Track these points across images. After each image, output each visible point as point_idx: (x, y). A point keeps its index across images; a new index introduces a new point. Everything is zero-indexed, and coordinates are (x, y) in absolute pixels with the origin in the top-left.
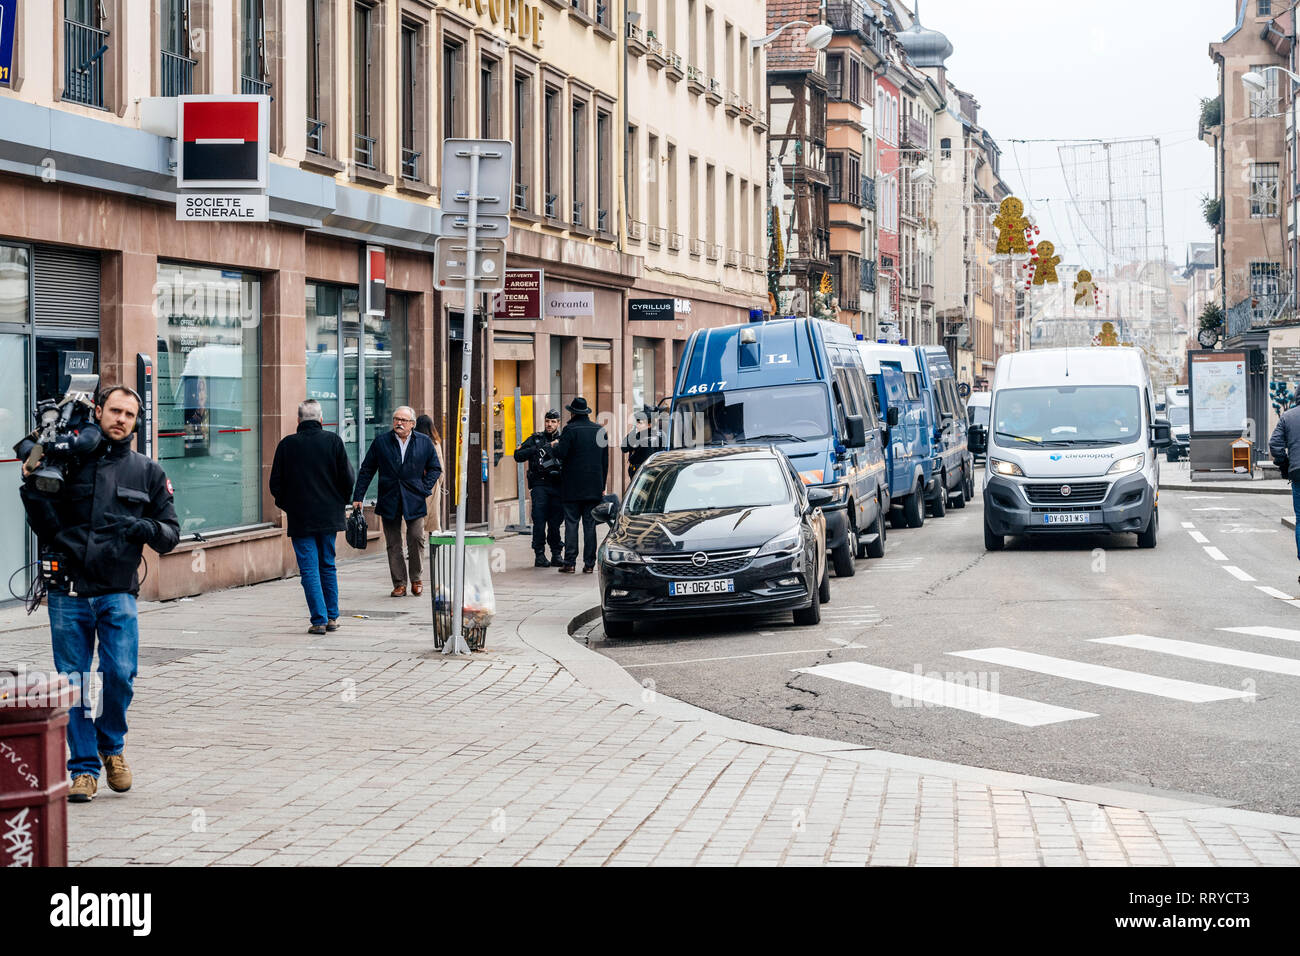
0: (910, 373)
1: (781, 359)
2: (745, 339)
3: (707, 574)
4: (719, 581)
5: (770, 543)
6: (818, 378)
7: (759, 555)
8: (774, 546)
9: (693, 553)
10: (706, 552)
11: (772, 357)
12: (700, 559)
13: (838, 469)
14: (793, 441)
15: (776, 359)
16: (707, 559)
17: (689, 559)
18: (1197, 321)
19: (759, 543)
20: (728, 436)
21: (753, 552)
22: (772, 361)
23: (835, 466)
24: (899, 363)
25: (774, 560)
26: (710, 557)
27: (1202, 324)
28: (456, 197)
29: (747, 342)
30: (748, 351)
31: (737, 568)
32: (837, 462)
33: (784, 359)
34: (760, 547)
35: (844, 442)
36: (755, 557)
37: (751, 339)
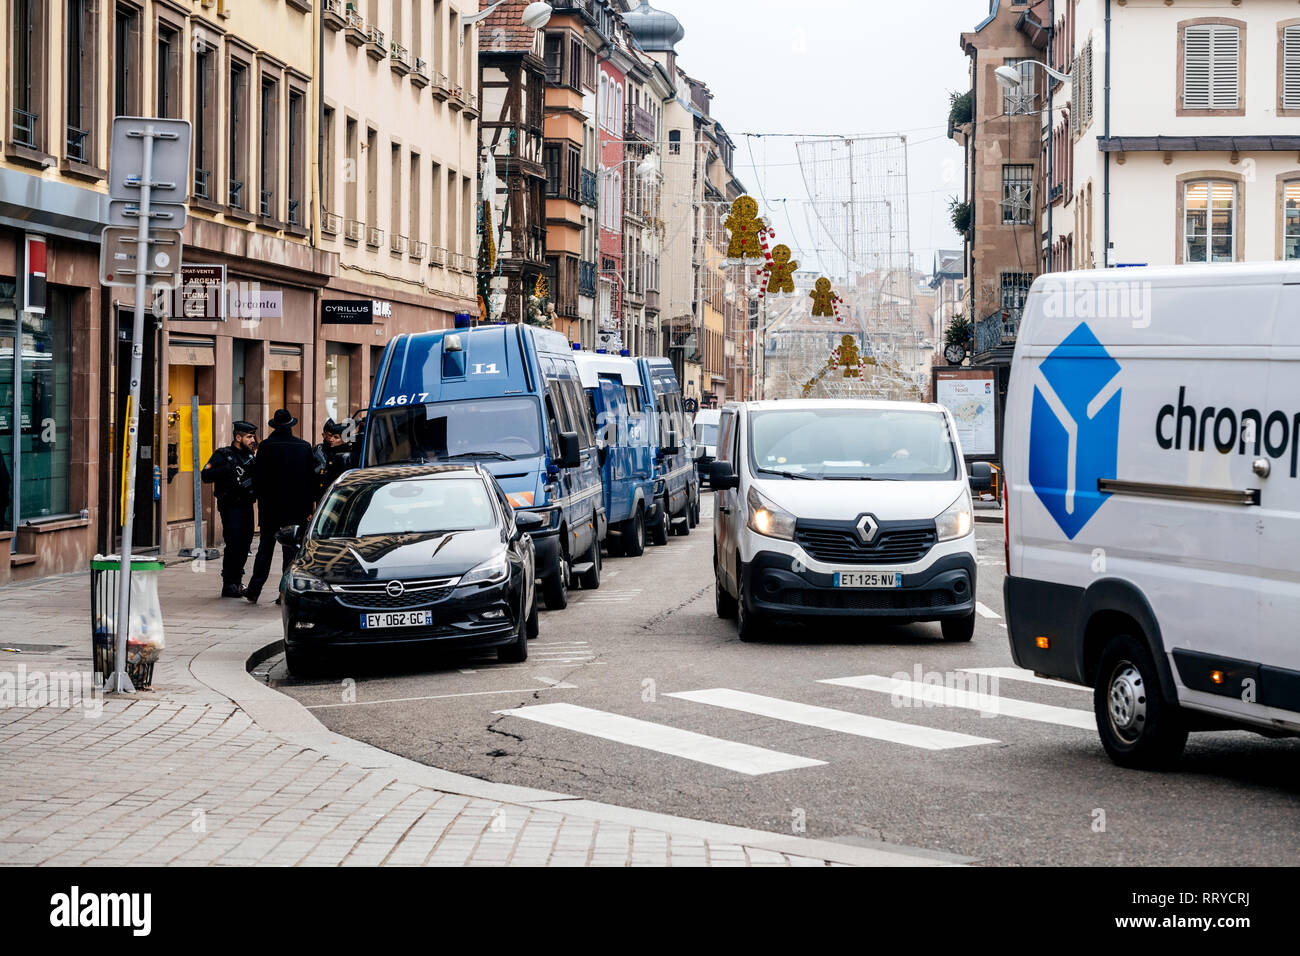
0: (632, 387)
1: (489, 369)
2: (449, 346)
3: (402, 605)
4: (416, 613)
5: (473, 571)
6: (529, 390)
7: (460, 584)
8: (477, 575)
9: (387, 581)
10: (402, 581)
11: (479, 367)
12: (396, 588)
13: (550, 490)
14: (501, 459)
15: (484, 369)
16: (402, 589)
17: (383, 588)
18: (944, 335)
19: (460, 571)
20: (429, 453)
21: (454, 581)
22: (478, 371)
23: (547, 488)
24: (620, 375)
25: (477, 590)
26: (406, 587)
27: (949, 338)
28: (126, 182)
29: (452, 350)
30: (453, 360)
31: (436, 599)
32: (549, 483)
33: (493, 369)
34: (462, 575)
35: (557, 461)
36: (455, 587)
37: (456, 346)
